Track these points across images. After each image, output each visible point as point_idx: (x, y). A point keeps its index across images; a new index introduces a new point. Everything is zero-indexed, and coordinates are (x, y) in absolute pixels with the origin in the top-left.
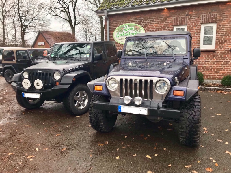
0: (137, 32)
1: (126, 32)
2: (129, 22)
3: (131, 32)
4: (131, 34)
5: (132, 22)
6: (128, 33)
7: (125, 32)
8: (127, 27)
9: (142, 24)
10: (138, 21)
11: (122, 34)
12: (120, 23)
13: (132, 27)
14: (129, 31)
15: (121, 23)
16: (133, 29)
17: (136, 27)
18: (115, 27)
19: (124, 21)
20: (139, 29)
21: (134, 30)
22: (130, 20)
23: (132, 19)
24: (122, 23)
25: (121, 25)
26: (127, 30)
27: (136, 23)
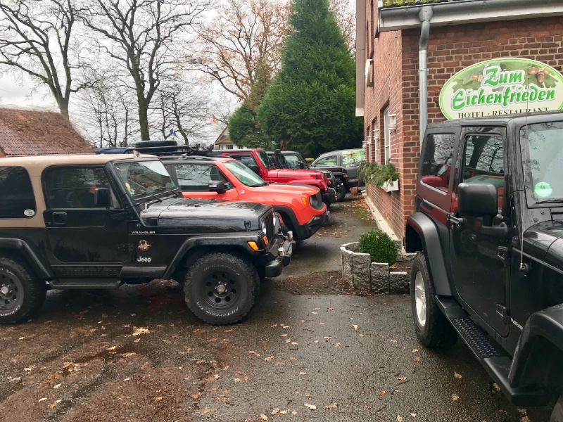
0: (540, 89)
1: (494, 90)
2: (505, 55)
3: (512, 91)
4: (513, 95)
5: (514, 54)
6: (503, 93)
7: (488, 90)
8: (495, 71)
9: (557, 61)
10: (539, 49)
11: (475, 97)
12: (466, 58)
13: (518, 72)
14: (506, 86)
15: (470, 57)
16: (523, 80)
17: (533, 72)
18: (445, 73)
19: (483, 50)
20: (547, 77)
21: (527, 83)
22: (508, 48)
23: (518, 44)
24: (476, 57)
25: (471, 63)
26: (495, 84)
27: (533, 58)
